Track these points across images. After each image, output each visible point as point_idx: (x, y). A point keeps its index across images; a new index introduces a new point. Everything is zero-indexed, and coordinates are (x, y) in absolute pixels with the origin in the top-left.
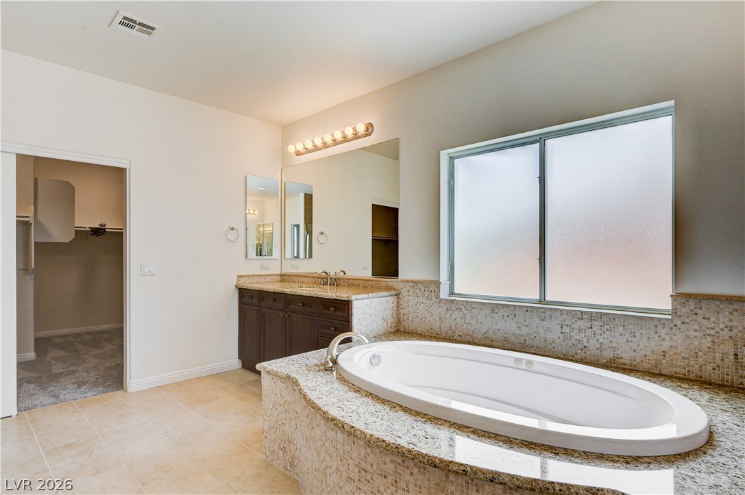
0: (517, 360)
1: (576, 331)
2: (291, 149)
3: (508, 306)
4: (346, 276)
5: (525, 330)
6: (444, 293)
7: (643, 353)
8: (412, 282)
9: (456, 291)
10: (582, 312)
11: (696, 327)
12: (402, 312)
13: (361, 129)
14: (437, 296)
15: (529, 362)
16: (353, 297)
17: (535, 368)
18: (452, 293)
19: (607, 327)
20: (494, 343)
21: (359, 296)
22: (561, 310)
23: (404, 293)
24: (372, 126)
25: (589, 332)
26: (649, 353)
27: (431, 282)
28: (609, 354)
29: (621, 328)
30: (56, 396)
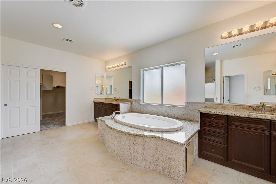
0: (154, 117)
1: (167, 110)
2: (107, 67)
3: (154, 105)
4: (120, 99)
5: (158, 111)
6: (142, 102)
7: (180, 115)
8: (135, 100)
9: (145, 102)
10: (169, 106)
11: (189, 109)
12: (132, 107)
13: (123, 63)
14: (140, 103)
15: (156, 117)
16: (120, 103)
17: (158, 118)
18: (144, 102)
19: (173, 109)
20: (152, 114)
21: (121, 103)
22: (165, 106)
23: (133, 102)
24: (126, 63)
25: (170, 111)
26: (181, 115)
27: (139, 100)
28: (174, 115)
29: (176, 109)
30: (49, 128)
